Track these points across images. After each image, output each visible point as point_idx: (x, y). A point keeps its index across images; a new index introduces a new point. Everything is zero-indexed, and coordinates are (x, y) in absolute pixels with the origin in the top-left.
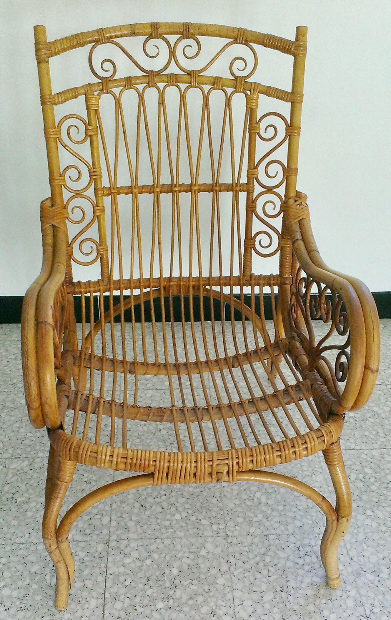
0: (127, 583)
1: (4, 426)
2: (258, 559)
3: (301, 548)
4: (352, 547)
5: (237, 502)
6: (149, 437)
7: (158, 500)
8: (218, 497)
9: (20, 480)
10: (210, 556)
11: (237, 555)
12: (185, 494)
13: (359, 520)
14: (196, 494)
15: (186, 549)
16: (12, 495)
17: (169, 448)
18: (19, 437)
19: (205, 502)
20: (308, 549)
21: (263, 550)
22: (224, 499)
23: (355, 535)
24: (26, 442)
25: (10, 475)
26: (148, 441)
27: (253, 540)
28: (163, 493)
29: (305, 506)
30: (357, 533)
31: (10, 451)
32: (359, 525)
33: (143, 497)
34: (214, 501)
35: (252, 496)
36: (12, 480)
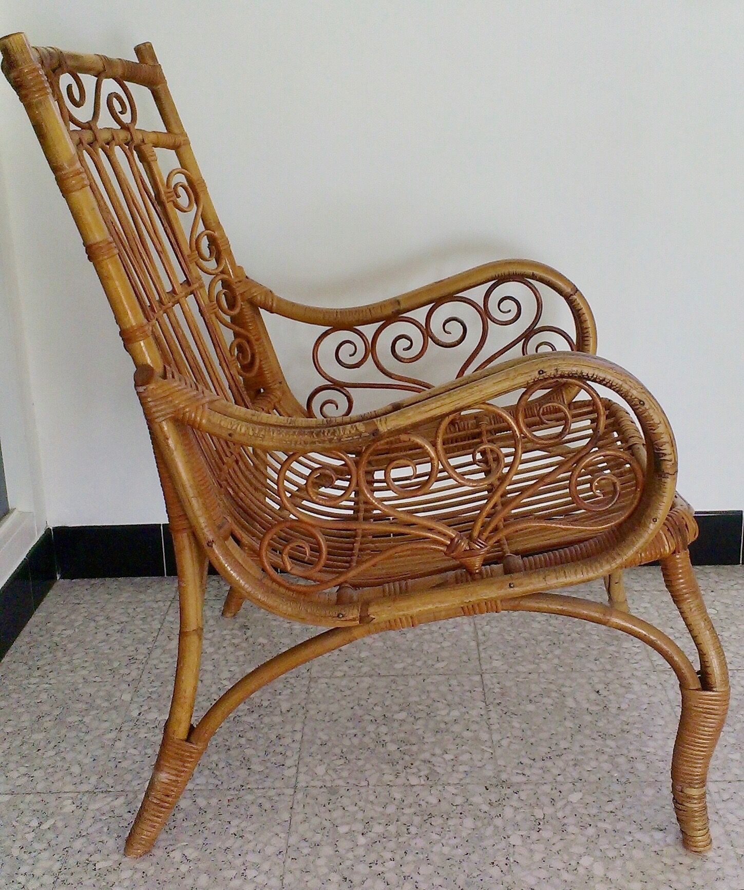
1: (88, 738)
5: (543, 874)
6: (362, 757)
7: (378, 868)
8: (502, 864)
9: (105, 829)
12: (435, 858)
14: (458, 859)
16: (87, 856)
17: (403, 775)
18: (113, 755)
19: (475, 874)
22: (515, 869)
24: (125, 764)
25: (88, 822)
26: (360, 763)
28: (388, 855)
31: (94, 779)
33: (348, 863)
34: (495, 871)
35: (574, 863)
36: (90, 831)
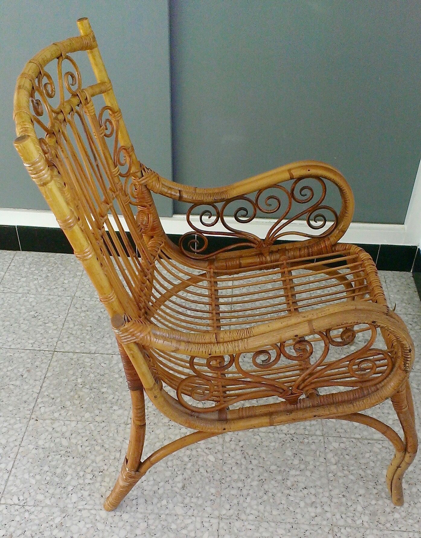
0: (103, 365)
2: (100, 441)
3: (101, 473)
4: (91, 514)
10: (111, 411)
11: (106, 428)
13: (120, 530)
15: (121, 397)
20: (99, 479)
21: (106, 446)
23: (103, 521)
27: (119, 441)
29: (145, 488)
30: (105, 523)
32: (113, 528)
